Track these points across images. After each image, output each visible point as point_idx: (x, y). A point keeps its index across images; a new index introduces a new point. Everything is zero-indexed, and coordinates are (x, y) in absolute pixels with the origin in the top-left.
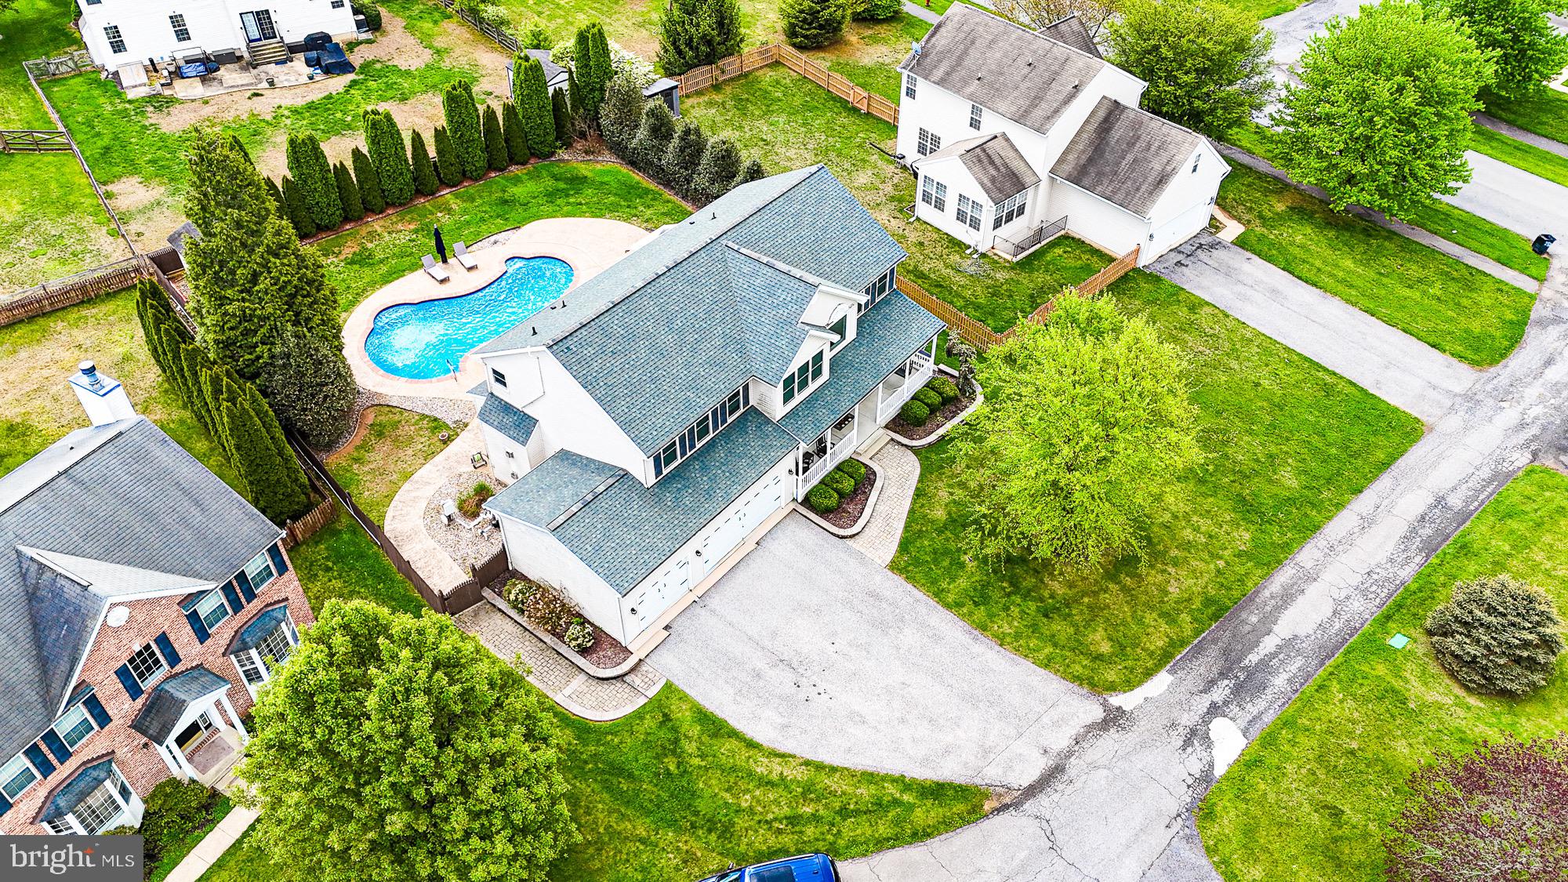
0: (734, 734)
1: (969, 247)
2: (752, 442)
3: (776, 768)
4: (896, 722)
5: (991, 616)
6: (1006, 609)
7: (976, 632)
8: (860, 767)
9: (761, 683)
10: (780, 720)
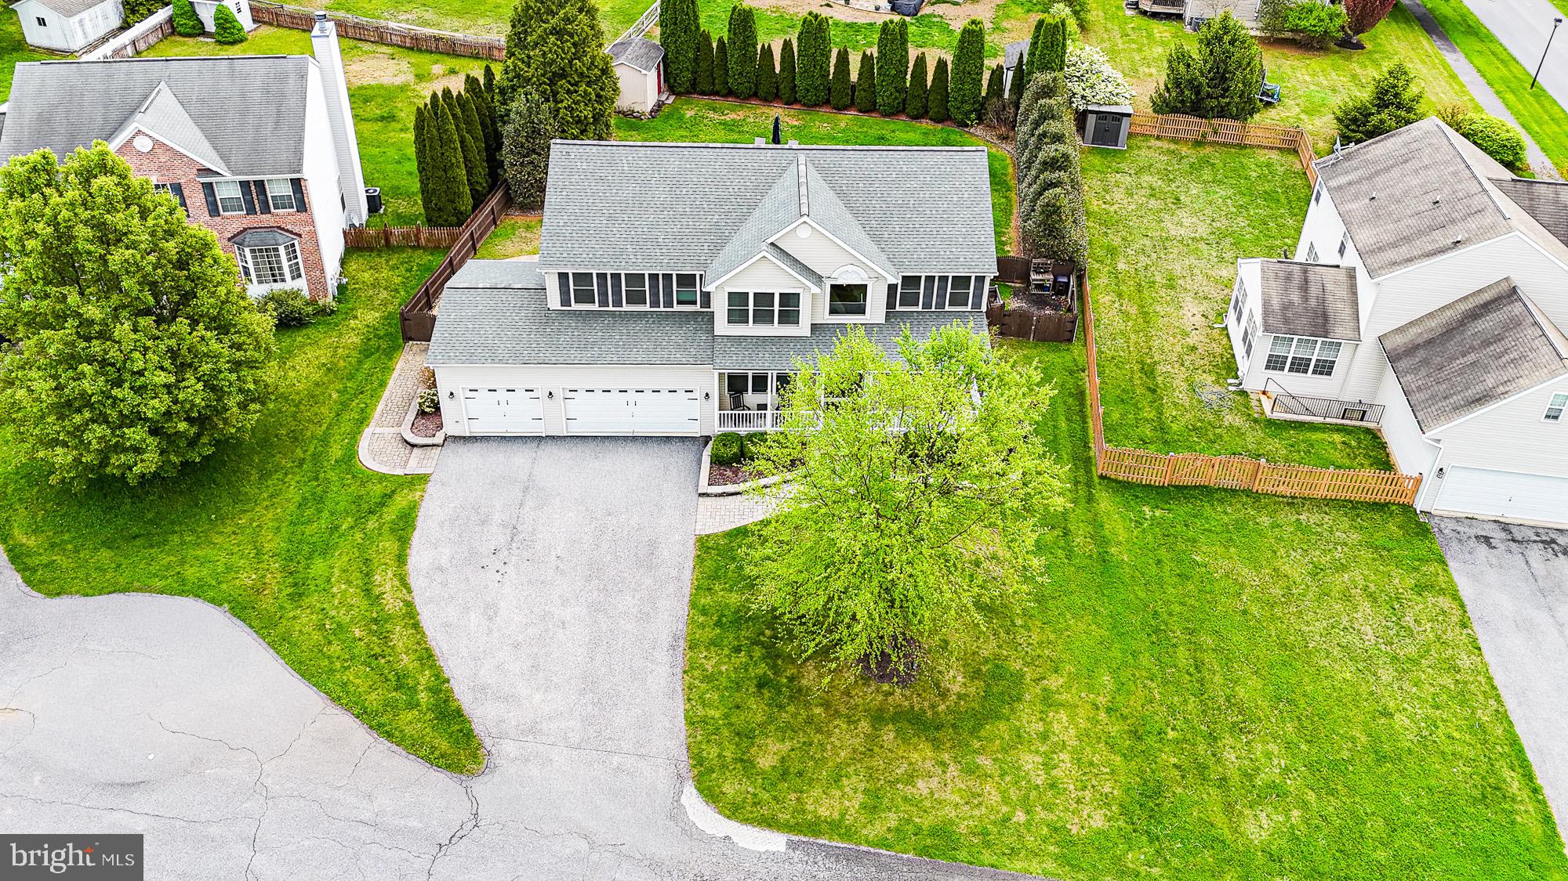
1: (1237, 378)
2: (677, 335)
3: (387, 587)
4: (510, 642)
6: (737, 650)
7: (682, 644)
8: (433, 643)
10: (444, 562)
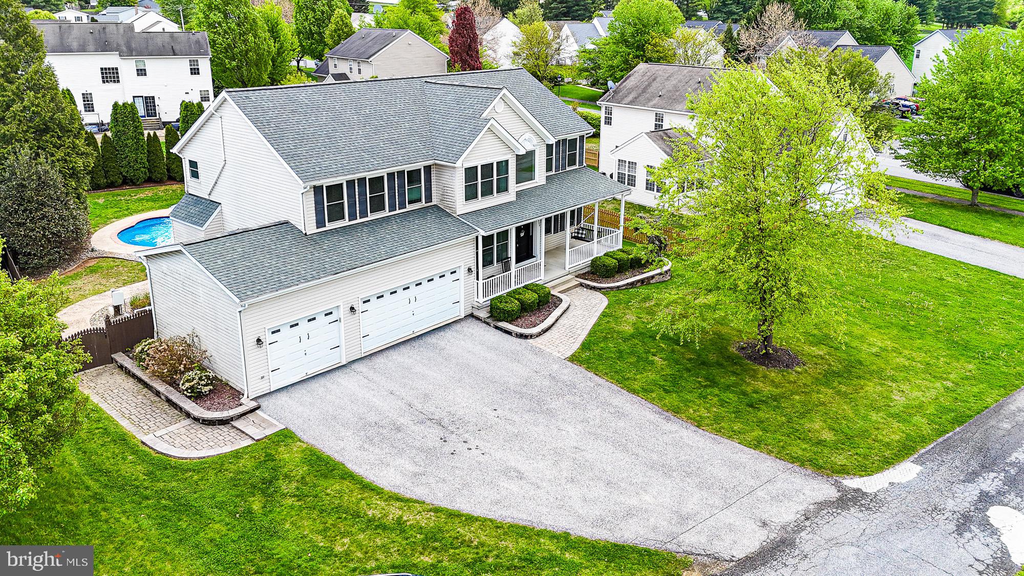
0: (348, 476)
2: (430, 224)
3: (395, 511)
4: (564, 481)
5: (686, 402)
6: (703, 397)
7: (667, 414)
9: (399, 435)
10: (412, 468)
